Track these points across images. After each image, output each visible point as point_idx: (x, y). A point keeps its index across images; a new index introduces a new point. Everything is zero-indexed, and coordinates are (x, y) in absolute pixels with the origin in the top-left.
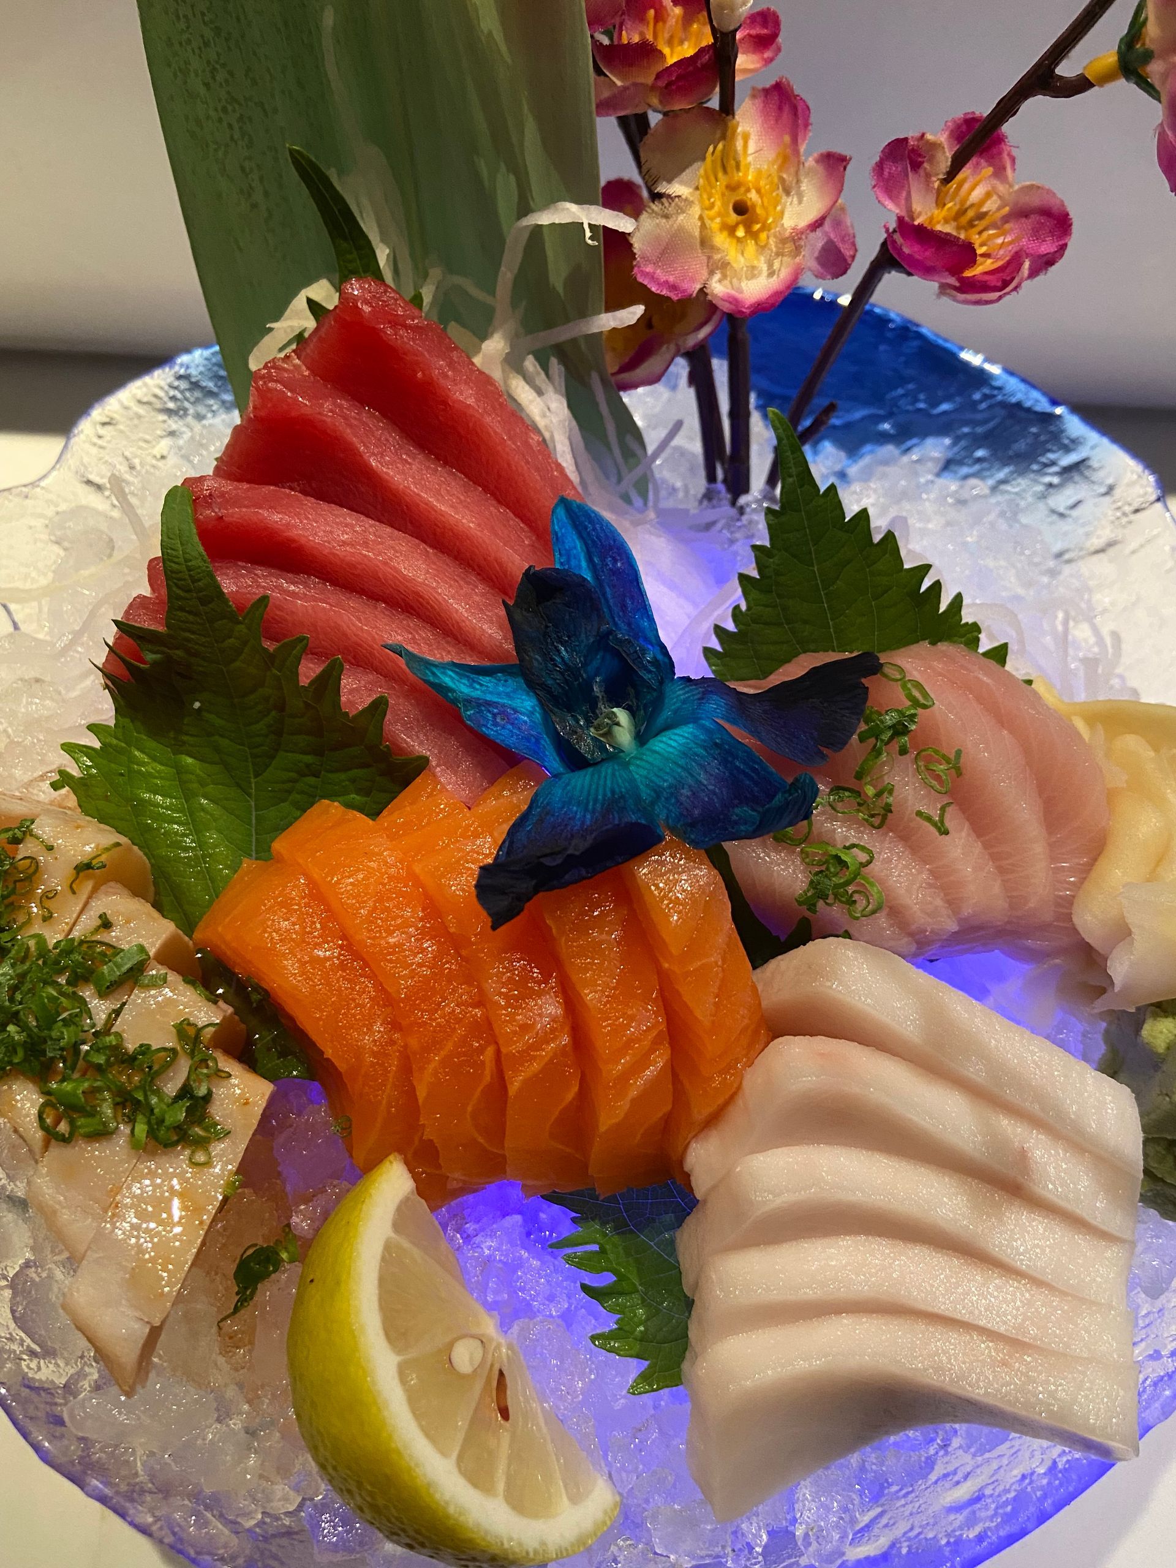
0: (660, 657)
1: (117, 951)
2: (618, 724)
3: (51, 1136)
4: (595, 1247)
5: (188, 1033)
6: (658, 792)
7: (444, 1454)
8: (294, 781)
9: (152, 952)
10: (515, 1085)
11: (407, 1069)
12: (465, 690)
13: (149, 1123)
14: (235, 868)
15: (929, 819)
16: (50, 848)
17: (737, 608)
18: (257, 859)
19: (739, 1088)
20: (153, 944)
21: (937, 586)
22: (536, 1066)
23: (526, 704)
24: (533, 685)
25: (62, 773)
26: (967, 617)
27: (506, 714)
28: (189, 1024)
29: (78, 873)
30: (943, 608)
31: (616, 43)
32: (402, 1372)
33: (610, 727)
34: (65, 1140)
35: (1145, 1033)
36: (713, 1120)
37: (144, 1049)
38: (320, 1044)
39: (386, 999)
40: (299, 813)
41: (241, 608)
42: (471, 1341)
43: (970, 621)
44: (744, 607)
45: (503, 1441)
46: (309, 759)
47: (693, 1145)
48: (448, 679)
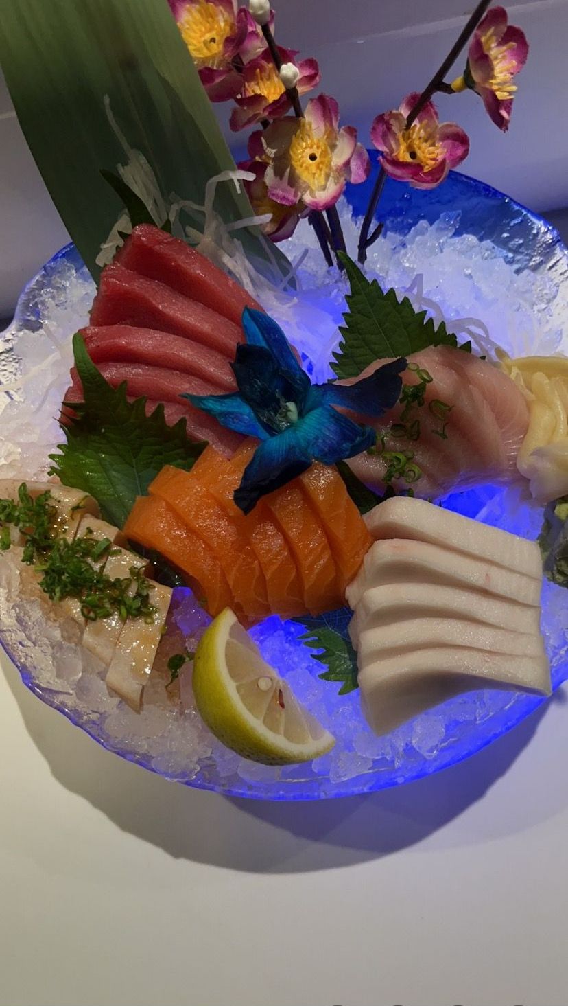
0: (302, 376)
1: (97, 542)
2: (290, 411)
3: (88, 619)
4: (317, 638)
5: (134, 571)
6: (309, 442)
7: (257, 717)
8: (152, 458)
9: (112, 540)
10: (268, 575)
11: (224, 575)
12: (219, 408)
13: (126, 609)
14: (134, 501)
15: (437, 432)
16: (59, 501)
17: (341, 343)
18: (143, 495)
19: (362, 562)
20: (112, 537)
21: (431, 320)
22: (275, 567)
23: (245, 410)
24: (248, 400)
25: (52, 468)
26: (449, 332)
27: (237, 417)
28: (135, 568)
29: (73, 512)
30: (436, 329)
31: (243, 96)
32: (238, 689)
33: (286, 413)
34: (94, 620)
35: (556, 511)
36: (354, 577)
37: (118, 580)
38: (186, 570)
39: (209, 548)
40: (156, 472)
41: (115, 386)
42: (267, 679)
43: (451, 333)
44: (344, 342)
45: (282, 716)
46: (157, 447)
47: (347, 588)
48: (211, 405)
